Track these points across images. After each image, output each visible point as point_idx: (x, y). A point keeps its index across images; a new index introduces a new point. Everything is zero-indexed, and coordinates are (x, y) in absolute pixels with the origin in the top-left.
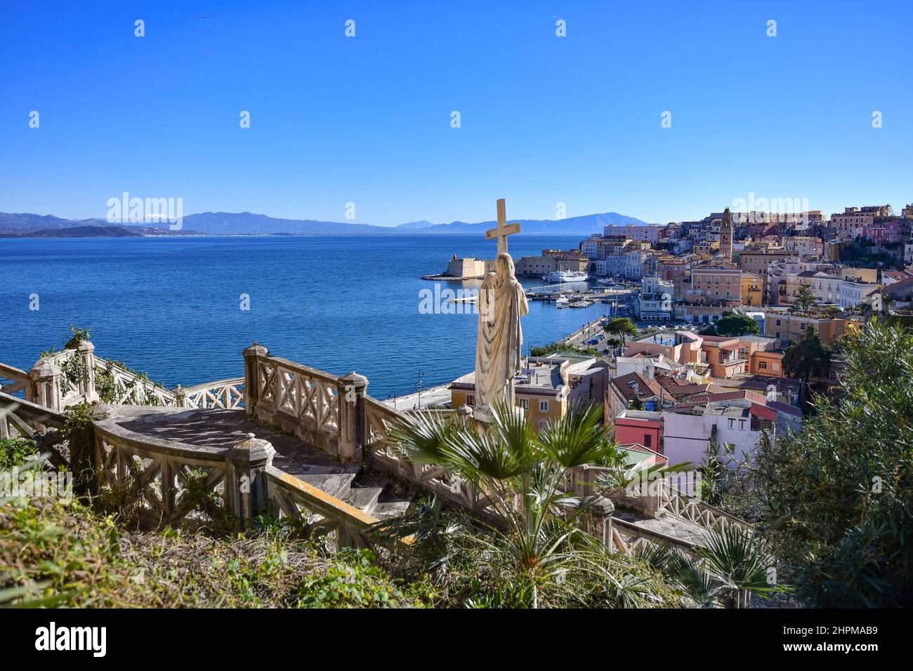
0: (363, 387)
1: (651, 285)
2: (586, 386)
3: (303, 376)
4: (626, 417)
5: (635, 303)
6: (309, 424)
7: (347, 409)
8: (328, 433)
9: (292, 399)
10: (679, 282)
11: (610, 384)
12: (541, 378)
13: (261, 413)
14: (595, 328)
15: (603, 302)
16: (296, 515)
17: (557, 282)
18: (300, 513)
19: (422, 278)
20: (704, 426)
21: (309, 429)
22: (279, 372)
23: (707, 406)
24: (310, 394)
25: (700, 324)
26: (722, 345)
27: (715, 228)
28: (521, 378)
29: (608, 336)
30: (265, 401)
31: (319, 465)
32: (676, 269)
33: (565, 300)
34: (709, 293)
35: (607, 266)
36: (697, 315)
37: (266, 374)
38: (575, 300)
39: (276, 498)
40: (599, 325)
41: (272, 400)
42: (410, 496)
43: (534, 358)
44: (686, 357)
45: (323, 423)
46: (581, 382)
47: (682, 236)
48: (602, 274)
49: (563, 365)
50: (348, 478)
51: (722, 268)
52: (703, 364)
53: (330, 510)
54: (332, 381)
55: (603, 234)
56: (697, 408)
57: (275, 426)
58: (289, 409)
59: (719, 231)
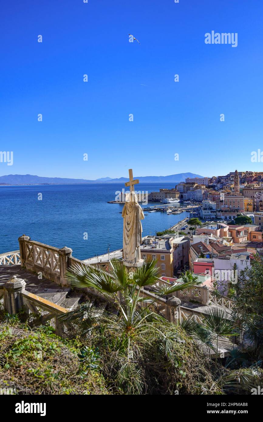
0: (70, 253)
1: (206, 203)
2: (181, 248)
3: (45, 249)
4: (198, 261)
5: (200, 212)
6: (48, 270)
7: (63, 263)
8: (56, 274)
9: (40, 260)
10: (218, 202)
11: (191, 247)
12: (161, 246)
13: (27, 266)
14: (184, 223)
15: (187, 211)
16: (36, 312)
17: (167, 203)
18: (38, 311)
19: (108, 203)
20: (231, 264)
21: (48, 273)
22: (34, 247)
23: (232, 255)
24: (48, 257)
25: (228, 220)
26: (237, 229)
27: (232, 179)
28: (152, 246)
29: (189, 226)
30: (29, 261)
31: (52, 288)
32: (216, 196)
33: (170, 211)
34: (231, 206)
35: (188, 195)
36: (226, 216)
37: (29, 249)
38: (175, 211)
39: (27, 305)
40: (185, 221)
41: (32, 260)
42: (93, 300)
43: (158, 237)
44: (223, 234)
45: (54, 270)
46: (178, 247)
47: (218, 182)
48: (186, 199)
49: (170, 239)
50: (64, 294)
51: (236, 196)
52: (230, 237)
53: (51, 309)
54: (56, 251)
55: (185, 182)
56: (227, 256)
57: (33, 272)
58: (39, 264)
59: (234, 180)
